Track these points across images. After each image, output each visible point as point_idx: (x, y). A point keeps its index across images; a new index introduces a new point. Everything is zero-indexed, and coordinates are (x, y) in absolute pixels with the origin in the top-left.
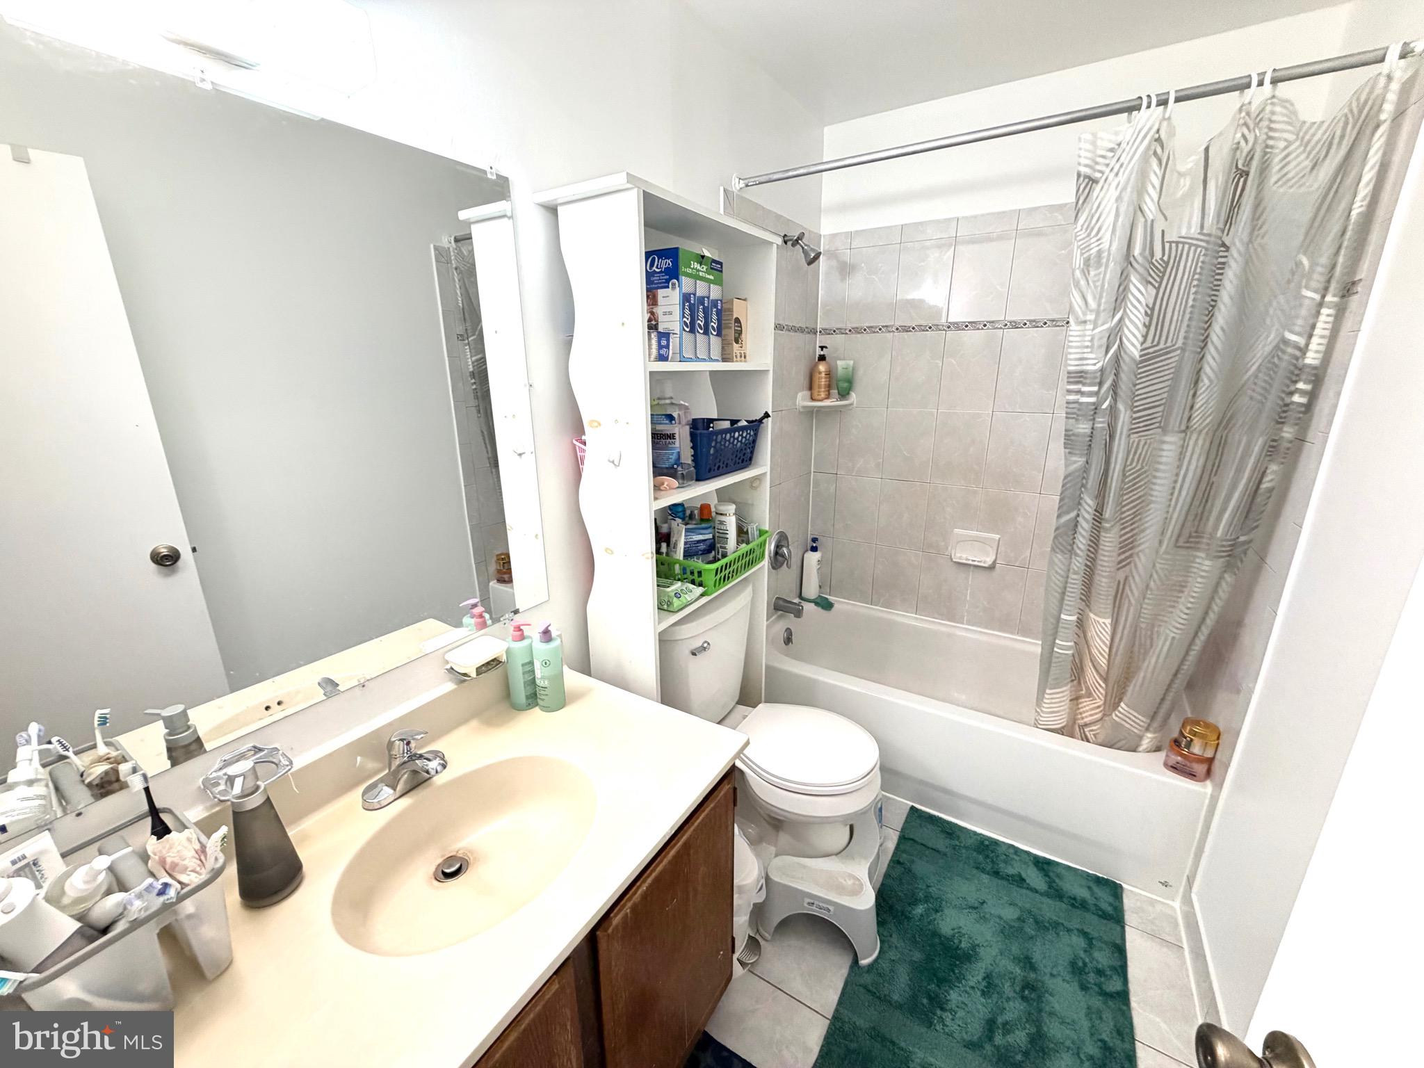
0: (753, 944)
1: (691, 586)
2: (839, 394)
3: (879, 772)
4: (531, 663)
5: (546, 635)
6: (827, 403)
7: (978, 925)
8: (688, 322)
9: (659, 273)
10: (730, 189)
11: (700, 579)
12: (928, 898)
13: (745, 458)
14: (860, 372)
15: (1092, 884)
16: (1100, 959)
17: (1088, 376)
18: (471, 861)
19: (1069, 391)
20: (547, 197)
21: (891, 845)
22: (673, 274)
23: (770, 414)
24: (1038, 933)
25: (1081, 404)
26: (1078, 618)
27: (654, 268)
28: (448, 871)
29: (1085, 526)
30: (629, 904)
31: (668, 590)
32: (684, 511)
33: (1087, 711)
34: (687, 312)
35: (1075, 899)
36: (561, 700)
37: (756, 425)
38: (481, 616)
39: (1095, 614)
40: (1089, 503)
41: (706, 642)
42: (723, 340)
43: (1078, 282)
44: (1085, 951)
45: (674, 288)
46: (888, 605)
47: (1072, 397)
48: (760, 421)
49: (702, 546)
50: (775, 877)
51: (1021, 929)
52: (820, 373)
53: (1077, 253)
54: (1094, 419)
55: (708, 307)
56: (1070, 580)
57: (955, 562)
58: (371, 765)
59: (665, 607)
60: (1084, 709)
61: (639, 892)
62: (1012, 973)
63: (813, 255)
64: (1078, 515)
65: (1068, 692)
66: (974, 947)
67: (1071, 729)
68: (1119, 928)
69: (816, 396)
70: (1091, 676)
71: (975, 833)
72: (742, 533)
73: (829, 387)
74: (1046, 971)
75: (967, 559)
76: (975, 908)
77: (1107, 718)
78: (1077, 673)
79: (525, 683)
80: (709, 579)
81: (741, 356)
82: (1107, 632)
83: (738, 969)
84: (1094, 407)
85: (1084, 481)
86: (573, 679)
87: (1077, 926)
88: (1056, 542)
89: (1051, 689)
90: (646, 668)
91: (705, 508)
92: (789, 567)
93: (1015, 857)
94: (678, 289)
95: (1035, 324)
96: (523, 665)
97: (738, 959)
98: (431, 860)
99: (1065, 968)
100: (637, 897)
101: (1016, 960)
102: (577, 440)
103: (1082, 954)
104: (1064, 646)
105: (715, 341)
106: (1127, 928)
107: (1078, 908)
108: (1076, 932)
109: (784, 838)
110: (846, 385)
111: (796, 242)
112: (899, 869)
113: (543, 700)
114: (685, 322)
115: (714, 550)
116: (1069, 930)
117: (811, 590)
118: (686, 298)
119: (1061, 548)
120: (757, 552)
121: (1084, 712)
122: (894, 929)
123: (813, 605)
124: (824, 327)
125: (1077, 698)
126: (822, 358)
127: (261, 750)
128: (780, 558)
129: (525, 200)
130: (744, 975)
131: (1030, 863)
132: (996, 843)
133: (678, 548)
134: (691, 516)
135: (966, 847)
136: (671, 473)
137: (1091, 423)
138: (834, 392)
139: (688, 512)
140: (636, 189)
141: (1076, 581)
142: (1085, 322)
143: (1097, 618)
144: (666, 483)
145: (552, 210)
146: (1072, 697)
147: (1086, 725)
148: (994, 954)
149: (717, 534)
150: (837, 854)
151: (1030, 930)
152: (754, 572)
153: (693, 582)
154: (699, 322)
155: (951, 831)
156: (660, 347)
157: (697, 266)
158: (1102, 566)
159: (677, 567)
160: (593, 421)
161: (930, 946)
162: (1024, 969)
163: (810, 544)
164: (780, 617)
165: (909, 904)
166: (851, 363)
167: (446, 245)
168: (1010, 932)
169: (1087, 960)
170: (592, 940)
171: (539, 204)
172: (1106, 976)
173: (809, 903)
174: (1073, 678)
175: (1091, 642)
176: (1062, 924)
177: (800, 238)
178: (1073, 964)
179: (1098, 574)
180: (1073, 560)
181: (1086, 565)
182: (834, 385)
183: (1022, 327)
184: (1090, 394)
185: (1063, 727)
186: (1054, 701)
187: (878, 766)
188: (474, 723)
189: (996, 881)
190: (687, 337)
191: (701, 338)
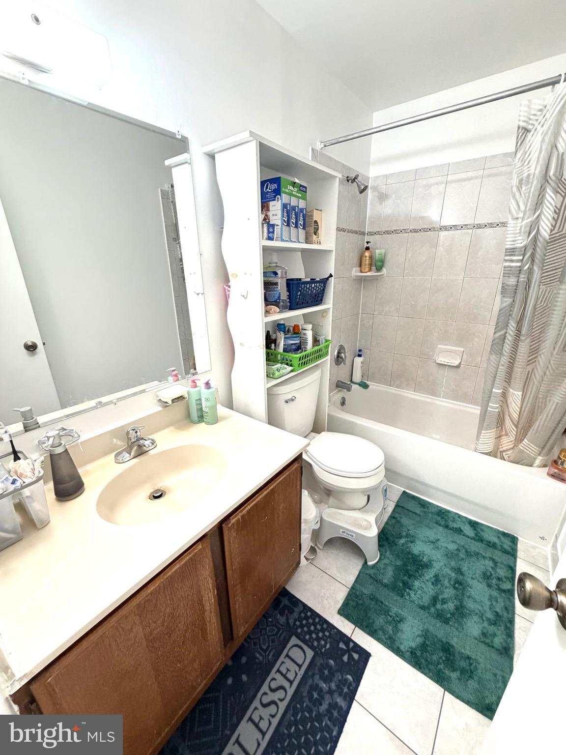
0: (313, 550)
1: (286, 366)
2: (376, 269)
3: (384, 469)
4: (200, 399)
5: (208, 385)
6: (369, 274)
7: (434, 551)
8: (286, 220)
9: (271, 192)
10: (315, 148)
11: (291, 362)
12: (407, 536)
13: (318, 299)
14: (389, 257)
15: (500, 535)
16: (500, 573)
17: (517, 250)
18: (167, 492)
19: (506, 261)
20: (209, 148)
21: (390, 509)
22: (277, 192)
23: (333, 275)
24: (467, 558)
25: (511, 267)
26: (503, 392)
27: (268, 190)
28: (156, 495)
29: (509, 339)
30: (241, 514)
31: (273, 367)
32: (285, 328)
33: (505, 443)
34: (285, 214)
35: (490, 542)
36: (215, 420)
37: (325, 281)
38: (176, 376)
39: (514, 390)
40: (513, 325)
41: (293, 396)
42: (306, 233)
43: (515, 194)
44: (492, 568)
45: (278, 201)
46: (399, 386)
47: (507, 264)
48: (328, 279)
49: (294, 347)
50: (325, 518)
51: (457, 555)
52: (366, 257)
53: (515, 176)
54: (519, 277)
55: (298, 212)
56: (499, 370)
57: (438, 364)
58: (119, 443)
59: (272, 376)
60: (503, 442)
61: (246, 509)
62: (450, 575)
63: (363, 187)
64: (506, 333)
65: (494, 433)
66: (430, 561)
67: (495, 453)
68: (513, 559)
69: (363, 270)
70: (508, 424)
71: (437, 506)
72: (316, 341)
73: (371, 265)
74: (469, 576)
75: (444, 362)
76: (433, 542)
77: (515, 448)
78: (500, 422)
79: (197, 409)
80: (296, 362)
81: (318, 243)
82: (519, 399)
83: (303, 561)
84: (519, 269)
85: (511, 313)
86: (222, 410)
87: (490, 556)
88: (493, 349)
89: (484, 430)
90: (260, 407)
91: (296, 327)
92: (344, 364)
93: (459, 519)
94: (280, 201)
95: (491, 225)
96: (196, 400)
97: (305, 557)
98: (148, 490)
99: (480, 575)
100: (245, 512)
101: (453, 569)
102: (226, 286)
103: (490, 569)
104: (494, 407)
105: (302, 233)
106: (518, 560)
107: (491, 547)
108: (488, 558)
109: (331, 500)
110: (380, 264)
111: (354, 180)
112: (394, 521)
113: (206, 419)
114: (284, 221)
115: (301, 349)
116: (484, 558)
117: (357, 377)
118: (285, 206)
119: (494, 350)
120: (324, 350)
121: (503, 444)
122: (388, 548)
123: (358, 386)
124: (370, 231)
125: (500, 437)
126: (367, 248)
127: (65, 430)
128: (340, 359)
129: (197, 151)
130: (307, 564)
131: (466, 523)
132: (449, 511)
133: (280, 346)
134: (289, 331)
135: (432, 513)
136: (276, 303)
137: (517, 278)
138: (374, 268)
139: (287, 329)
140: (255, 141)
141: (502, 369)
142: (517, 218)
143: (514, 392)
144: (273, 310)
145: (212, 156)
146: (496, 437)
147: (504, 451)
148: (441, 565)
149: (302, 341)
150: (359, 510)
151: (462, 555)
152: (323, 362)
153: (287, 364)
154: (292, 220)
155: (423, 504)
156: (269, 232)
157: (291, 188)
158: (519, 362)
159: (279, 356)
160: (233, 274)
161: (407, 558)
162: (456, 574)
163: (358, 353)
164: (339, 391)
165: (397, 538)
166: (384, 251)
167: (167, 189)
168: (450, 555)
169: (493, 573)
170: (220, 527)
171: (205, 153)
172: (502, 581)
173: (343, 532)
174: (499, 425)
175: (510, 405)
176: (481, 554)
177: (355, 178)
178: (484, 574)
179: (517, 367)
180: (502, 358)
181: (510, 362)
182: (373, 263)
183: (484, 228)
184: (518, 261)
185: (491, 452)
186: (486, 437)
187: (383, 465)
188: (172, 428)
189: (446, 530)
190: (285, 228)
191: (293, 230)
